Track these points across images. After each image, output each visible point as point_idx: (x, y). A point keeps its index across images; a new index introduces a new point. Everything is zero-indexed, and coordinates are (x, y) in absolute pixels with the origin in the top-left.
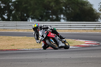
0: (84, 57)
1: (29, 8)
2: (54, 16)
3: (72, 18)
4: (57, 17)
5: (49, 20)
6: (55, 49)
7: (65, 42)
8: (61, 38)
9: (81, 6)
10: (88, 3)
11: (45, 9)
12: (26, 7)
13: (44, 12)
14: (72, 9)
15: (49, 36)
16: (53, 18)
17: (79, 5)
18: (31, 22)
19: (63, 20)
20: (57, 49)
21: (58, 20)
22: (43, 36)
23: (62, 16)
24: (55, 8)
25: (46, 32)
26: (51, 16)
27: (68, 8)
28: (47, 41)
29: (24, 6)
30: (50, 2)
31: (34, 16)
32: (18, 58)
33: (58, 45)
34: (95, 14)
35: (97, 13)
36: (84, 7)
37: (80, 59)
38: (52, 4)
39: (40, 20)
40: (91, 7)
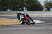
0: (36, 29)
1: (8, 4)
2: (20, 8)
3: (30, 9)
4: (22, 9)
5: (18, 10)
6: (28, 24)
7: (32, 21)
8: (31, 19)
9: (34, 3)
10: (38, 1)
11: (16, 4)
12: (6, 3)
13: (15, 6)
14: (30, 4)
15: (25, 18)
16: (20, 9)
17: (33, 2)
18: (9, 11)
19: (25, 10)
20: (29, 24)
21: (23, 10)
22: (22, 18)
23: (25, 8)
24: (21, 4)
25: (23, 16)
26: (19, 8)
27: (28, 4)
28: (24, 21)
29: (5, 3)
30: (18, 1)
31: (10, 8)
32: (2, 29)
33: (30, 22)
34: (42, 7)
35: (43, 7)
36: (36, 3)
37: (34, 30)
38: (20, 2)
39: (13, 10)
40: (39, 4)
